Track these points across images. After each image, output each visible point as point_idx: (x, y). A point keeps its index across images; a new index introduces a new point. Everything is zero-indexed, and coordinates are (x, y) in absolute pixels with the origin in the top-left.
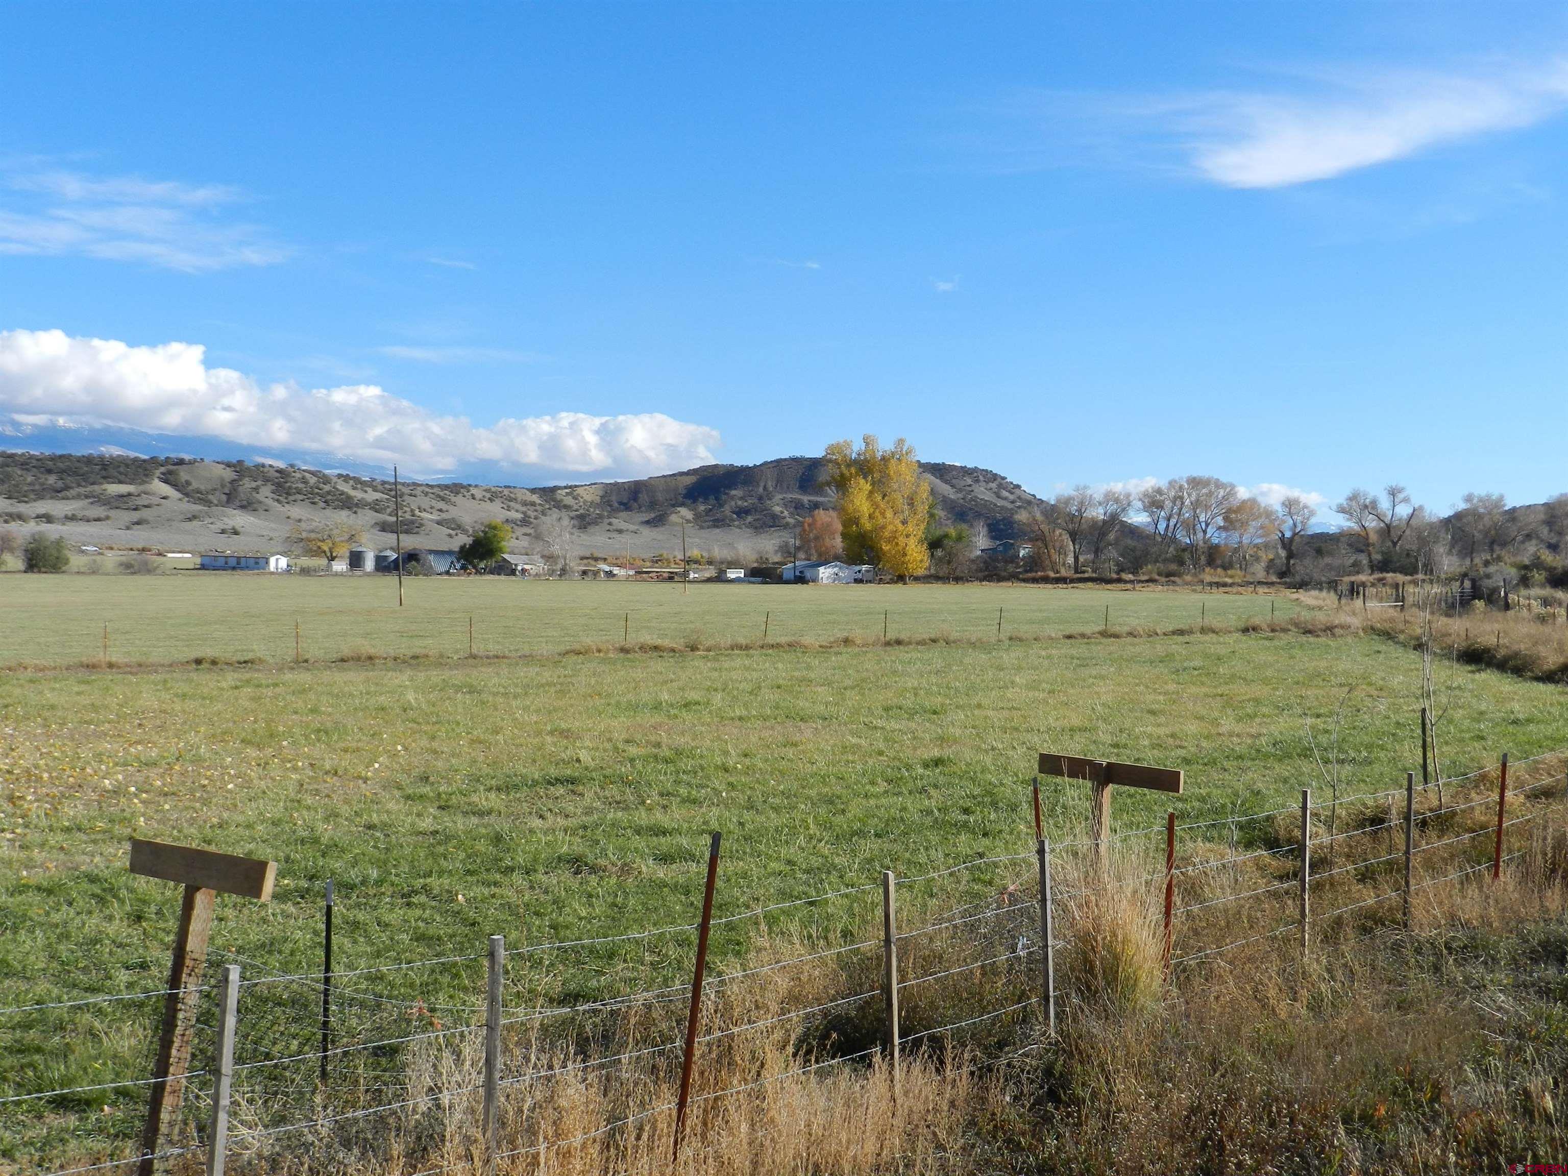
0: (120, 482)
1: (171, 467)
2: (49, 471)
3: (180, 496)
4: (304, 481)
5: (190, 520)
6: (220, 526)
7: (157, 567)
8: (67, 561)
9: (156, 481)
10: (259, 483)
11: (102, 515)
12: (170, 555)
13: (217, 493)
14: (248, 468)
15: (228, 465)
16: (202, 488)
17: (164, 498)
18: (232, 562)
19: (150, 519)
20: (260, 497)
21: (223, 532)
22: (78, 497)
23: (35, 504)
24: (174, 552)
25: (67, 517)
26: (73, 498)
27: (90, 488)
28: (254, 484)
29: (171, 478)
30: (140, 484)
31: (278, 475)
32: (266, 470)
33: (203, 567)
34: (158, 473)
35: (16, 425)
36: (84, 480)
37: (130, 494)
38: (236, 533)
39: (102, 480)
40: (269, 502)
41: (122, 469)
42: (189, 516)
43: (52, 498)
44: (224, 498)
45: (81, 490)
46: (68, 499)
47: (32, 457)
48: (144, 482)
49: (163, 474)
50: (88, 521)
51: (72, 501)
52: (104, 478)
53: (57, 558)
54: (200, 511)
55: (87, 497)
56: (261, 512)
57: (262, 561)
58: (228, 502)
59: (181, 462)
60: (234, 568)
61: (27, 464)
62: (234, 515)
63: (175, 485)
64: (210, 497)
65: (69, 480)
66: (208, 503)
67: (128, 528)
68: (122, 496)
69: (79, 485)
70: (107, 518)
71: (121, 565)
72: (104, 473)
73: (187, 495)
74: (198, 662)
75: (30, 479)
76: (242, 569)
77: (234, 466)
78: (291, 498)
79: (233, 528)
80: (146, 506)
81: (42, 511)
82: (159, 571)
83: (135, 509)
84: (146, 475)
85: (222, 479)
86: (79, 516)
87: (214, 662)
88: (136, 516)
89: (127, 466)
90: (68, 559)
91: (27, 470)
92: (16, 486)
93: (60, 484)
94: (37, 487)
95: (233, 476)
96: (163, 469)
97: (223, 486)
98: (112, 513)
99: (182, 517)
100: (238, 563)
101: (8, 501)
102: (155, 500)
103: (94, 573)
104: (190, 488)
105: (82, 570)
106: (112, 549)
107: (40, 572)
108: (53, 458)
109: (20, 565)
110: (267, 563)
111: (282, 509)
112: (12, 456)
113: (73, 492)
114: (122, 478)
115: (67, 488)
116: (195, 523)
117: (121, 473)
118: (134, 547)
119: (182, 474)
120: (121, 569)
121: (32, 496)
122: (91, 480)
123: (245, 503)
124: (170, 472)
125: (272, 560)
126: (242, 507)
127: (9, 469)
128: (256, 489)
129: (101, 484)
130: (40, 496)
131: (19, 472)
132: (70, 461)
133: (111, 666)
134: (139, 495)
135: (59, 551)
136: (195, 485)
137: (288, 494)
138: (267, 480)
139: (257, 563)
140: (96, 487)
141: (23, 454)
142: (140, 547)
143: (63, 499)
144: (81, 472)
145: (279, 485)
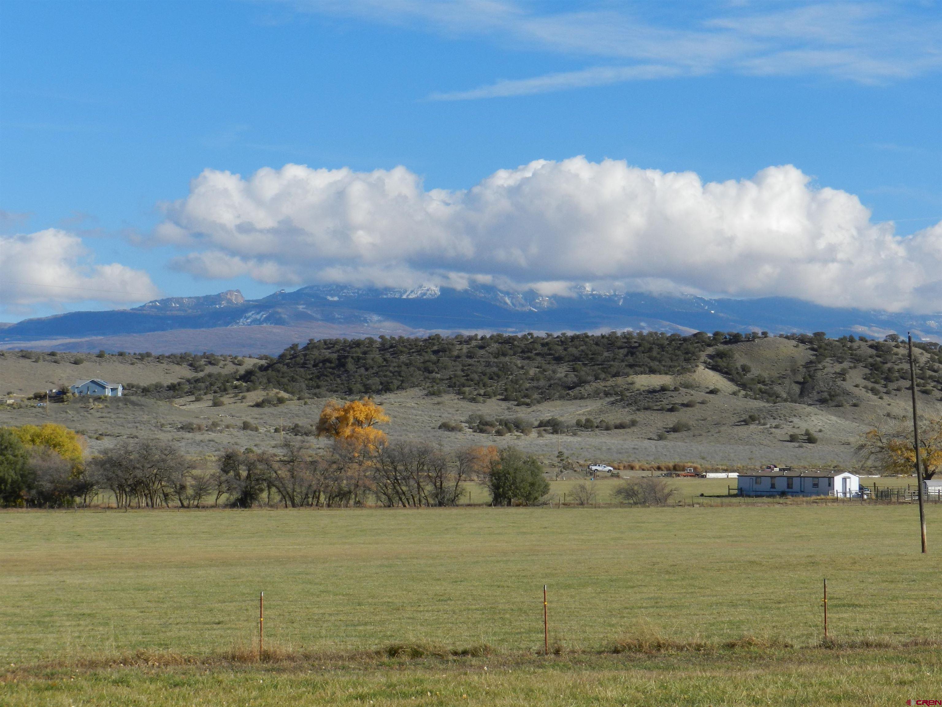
0: (652, 371)
1: (721, 347)
2: (559, 360)
3: (735, 388)
4: (910, 359)
5: (746, 422)
6: (787, 430)
7: (669, 494)
8: (546, 489)
9: (701, 367)
10: (846, 365)
11: (627, 419)
12: (710, 475)
13: (787, 381)
14: (829, 344)
15: (802, 340)
16: (765, 375)
17: (712, 392)
18: (781, 485)
19: (691, 423)
20: (848, 385)
21: (793, 438)
22: (596, 395)
23: (539, 407)
24: (716, 471)
25: (579, 424)
26: (589, 396)
27: (611, 382)
28: (838, 368)
29: (722, 363)
30: (680, 373)
31: (874, 352)
32: (855, 345)
33: (741, 493)
34: (703, 356)
35: (532, 295)
36: (604, 370)
37: (663, 389)
38: (811, 440)
39: (628, 370)
40: (861, 392)
41: (654, 354)
42: (744, 417)
43: (561, 398)
44: (796, 389)
45: (600, 385)
46: (582, 398)
47: (536, 340)
48: (684, 371)
49: (710, 357)
50: (607, 428)
51: (589, 402)
52: (631, 366)
53: (532, 485)
54: (760, 410)
55: (607, 394)
56: (848, 407)
57: (823, 483)
58: (802, 393)
59: (735, 339)
60: (783, 494)
61: (530, 351)
62: (809, 414)
63: (726, 373)
64: (777, 388)
65: (584, 371)
66: (772, 397)
67: (661, 438)
68: (653, 392)
69: (597, 378)
70: (634, 423)
71: (619, 492)
72: (630, 359)
73: (744, 386)
74: (393, 652)
75: (532, 372)
76: (795, 494)
77: (811, 342)
78: (892, 386)
79: (807, 433)
80: (683, 405)
81: (547, 416)
82: (670, 501)
83: (672, 410)
84: (687, 360)
85: (793, 360)
86: (596, 422)
87: (416, 653)
88: (671, 419)
89: (662, 347)
90: (547, 486)
91: (529, 358)
92: (516, 382)
93: (572, 378)
94: (542, 383)
95: (809, 355)
96: (710, 350)
97: (794, 371)
98: (640, 416)
99: (736, 419)
100: (789, 486)
101: (504, 404)
102: (699, 396)
103: (582, 504)
104: (749, 376)
105: (569, 499)
106: (632, 468)
107: (509, 504)
108: (563, 341)
109: (486, 495)
110: (831, 484)
111: (878, 402)
112: (509, 341)
113: (588, 389)
114: (654, 364)
115: (581, 382)
116: (753, 427)
117: (653, 359)
118: (663, 465)
119: (737, 356)
120: (620, 498)
121: (536, 396)
122: (614, 370)
123: (826, 395)
124: (721, 355)
125: (838, 480)
126: (823, 401)
127: (507, 359)
128: (842, 374)
129: (628, 375)
130: (545, 397)
131: (519, 363)
132: (586, 343)
133: (266, 657)
134: (676, 389)
135: (534, 474)
136: (755, 371)
137: (888, 379)
138: (857, 359)
139: (816, 485)
140: (620, 380)
141: (524, 337)
142: (671, 465)
143: (575, 398)
144: (600, 359)
145: (874, 367)
